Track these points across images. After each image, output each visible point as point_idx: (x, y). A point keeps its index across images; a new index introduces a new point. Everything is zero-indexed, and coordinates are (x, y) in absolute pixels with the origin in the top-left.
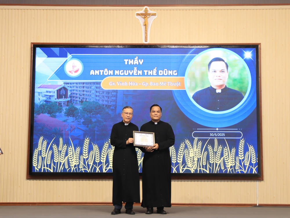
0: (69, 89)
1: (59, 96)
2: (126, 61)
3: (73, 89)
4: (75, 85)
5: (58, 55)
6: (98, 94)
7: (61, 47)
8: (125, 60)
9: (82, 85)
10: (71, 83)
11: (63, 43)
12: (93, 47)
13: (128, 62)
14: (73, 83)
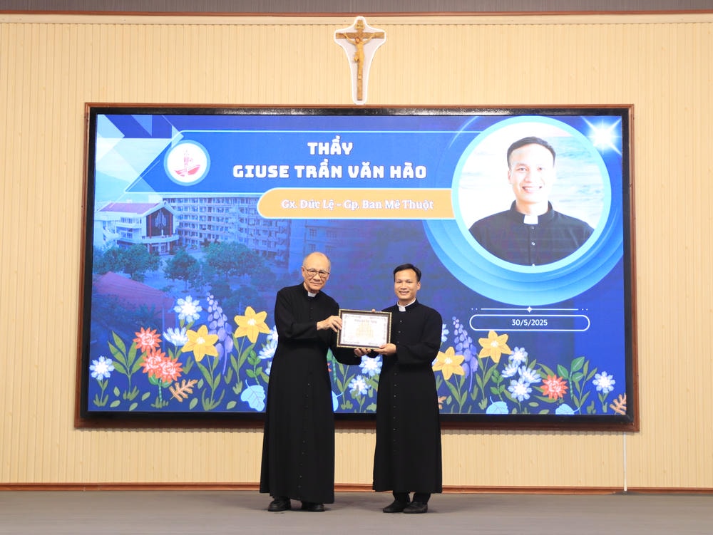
0: (176, 212)
1: (152, 230)
2: (312, 145)
3: (184, 212)
4: (189, 203)
5: (150, 133)
6: (244, 226)
7: (158, 113)
8: (309, 144)
9: (206, 204)
10: (180, 200)
11: (162, 105)
12: (233, 113)
13: (317, 148)
14: (186, 200)
